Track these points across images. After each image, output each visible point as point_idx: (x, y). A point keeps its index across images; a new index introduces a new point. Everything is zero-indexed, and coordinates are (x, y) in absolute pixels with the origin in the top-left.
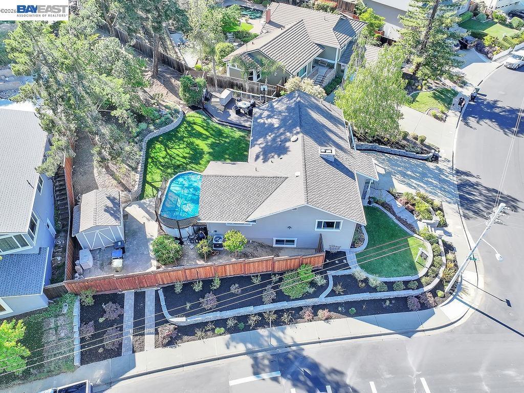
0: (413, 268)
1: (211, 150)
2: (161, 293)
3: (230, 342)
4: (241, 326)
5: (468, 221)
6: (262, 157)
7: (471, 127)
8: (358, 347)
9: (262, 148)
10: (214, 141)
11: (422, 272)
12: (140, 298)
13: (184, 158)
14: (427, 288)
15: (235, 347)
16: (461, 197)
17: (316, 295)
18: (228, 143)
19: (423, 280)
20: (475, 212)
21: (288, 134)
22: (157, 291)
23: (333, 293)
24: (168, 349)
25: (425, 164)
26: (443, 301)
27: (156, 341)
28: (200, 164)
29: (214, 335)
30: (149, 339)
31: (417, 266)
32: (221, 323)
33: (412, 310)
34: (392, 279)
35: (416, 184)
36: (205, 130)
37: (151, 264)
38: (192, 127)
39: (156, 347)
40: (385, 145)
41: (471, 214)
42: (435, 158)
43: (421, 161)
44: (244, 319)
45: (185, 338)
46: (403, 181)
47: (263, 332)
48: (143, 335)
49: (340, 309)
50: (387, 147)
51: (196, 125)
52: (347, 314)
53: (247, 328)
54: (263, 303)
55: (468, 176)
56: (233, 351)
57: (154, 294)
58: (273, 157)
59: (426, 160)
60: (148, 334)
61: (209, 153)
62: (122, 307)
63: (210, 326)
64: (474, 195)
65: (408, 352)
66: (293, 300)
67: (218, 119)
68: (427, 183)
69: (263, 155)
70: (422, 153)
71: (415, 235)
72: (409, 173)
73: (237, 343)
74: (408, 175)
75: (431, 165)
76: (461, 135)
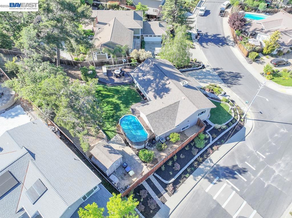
0: (229, 115)
1: (121, 101)
2: (155, 174)
3: (195, 178)
4: (193, 169)
5: (231, 88)
6: (158, 96)
7: (206, 48)
8: (233, 153)
9: (154, 92)
10: (118, 96)
11: (233, 115)
12: (149, 181)
13: (111, 110)
14: (238, 120)
15: (198, 178)
16: (222, 79)
17: (209, 142)
18: (125, 94)
19: (235, 118)
20: (231, 84)
21: (163, 81)
22: (153, 175)
23: (213, 139)
24: (175, 194)
25: (202, 71)
26: (245, 122)
27: (169, 194)
28: (122, 110)
29: (187, 178)
30: (166, 195)
31: (230, 113)
32: (185, 172)
33: (239, 131)
34: (227, 123)
35: (205, 81)
36: (108, 92)
37: (142, 165)
38: (101, 93)
39: (170, 196)
40: (184, 68)
41: (229, 85)
42: (204, 67)
43: (200, 70)
44: (191, 166)
45: (177, 186)
46: (201, 81)
47: (201, 167)
48: (162, 195)
49: (218, 143)
50: (185, 69)
51: (101, 91)
52: (221, 144)
53: (195, 168)
54: (194, 156)
55: (218, 70)
56: (198, 180)
57: (153, 177)
58: (164, 94)
59: (201, 69)
60: (164, 194)
61: (121, 103)
62: (145, 189)
63: (183, 176)
64: (226, 77)
65: (248, 146)
66: (203, 149)
67: (110, 84)
68: (209, 79)
69: (157, 95)
70: (199, 67)
71: (221, 102)
72: (200, 77)
73: (197, 176)
74: (201, 78)
75: (204, 70)
76: (205, 52)
